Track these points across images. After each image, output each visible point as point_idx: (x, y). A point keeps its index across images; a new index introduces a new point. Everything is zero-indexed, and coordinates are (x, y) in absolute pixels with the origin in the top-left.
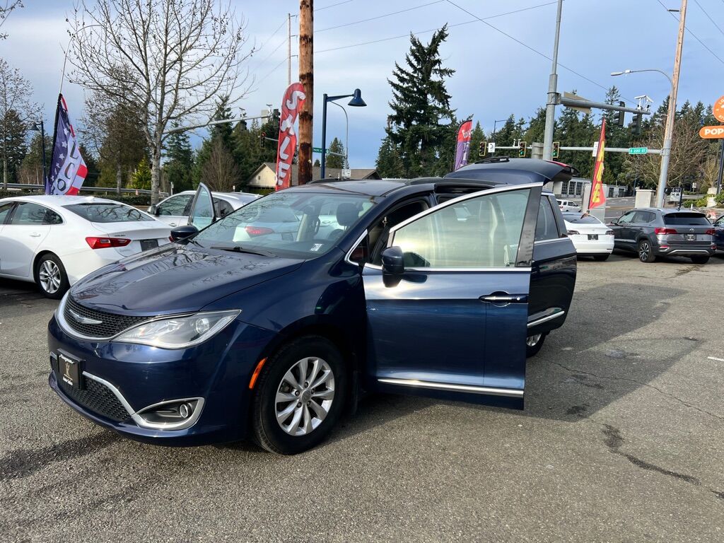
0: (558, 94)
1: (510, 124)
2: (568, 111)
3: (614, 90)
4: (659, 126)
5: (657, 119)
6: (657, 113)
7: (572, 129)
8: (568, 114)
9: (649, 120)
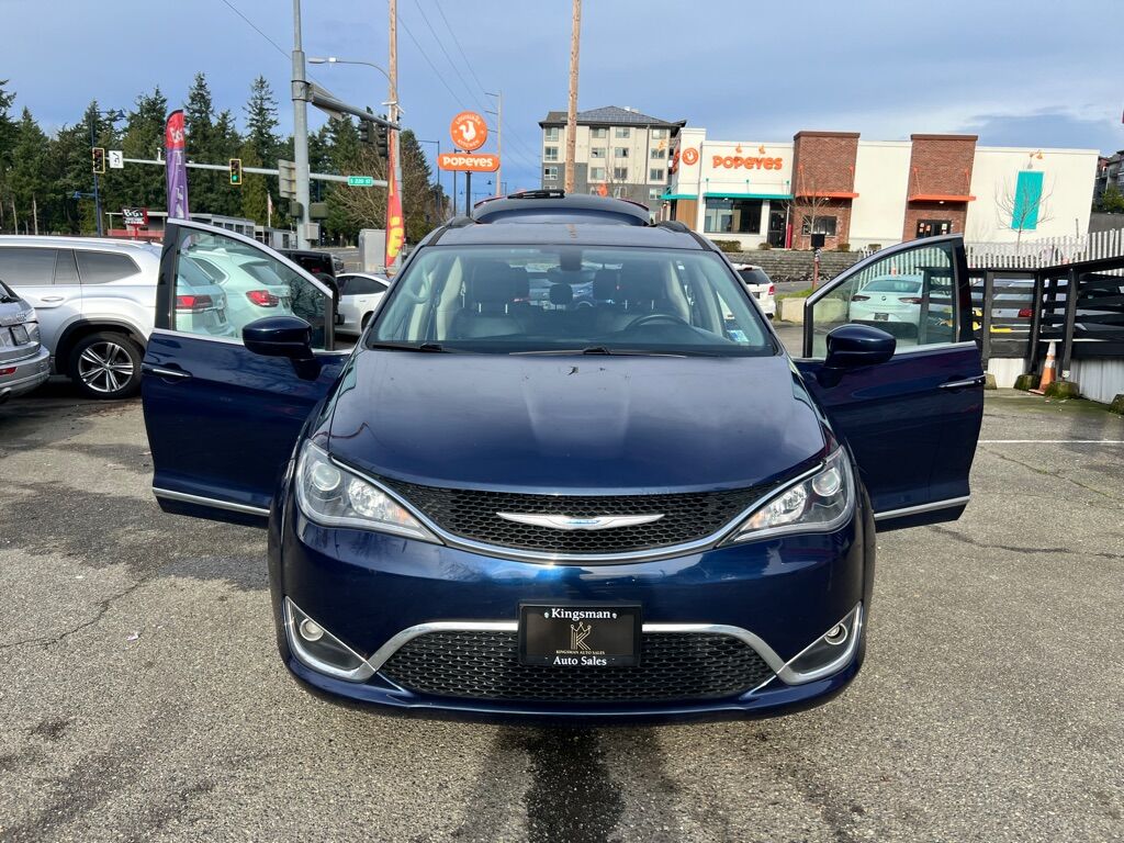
0: (308, 84)
1: (92, 117)
2: (196, 107)
3: (262, 82)
4: (332, 147)
5: (329, 135)
6: (328, 126)
7: (205, 138)
8: (195, 111)
9: (317, 135)
